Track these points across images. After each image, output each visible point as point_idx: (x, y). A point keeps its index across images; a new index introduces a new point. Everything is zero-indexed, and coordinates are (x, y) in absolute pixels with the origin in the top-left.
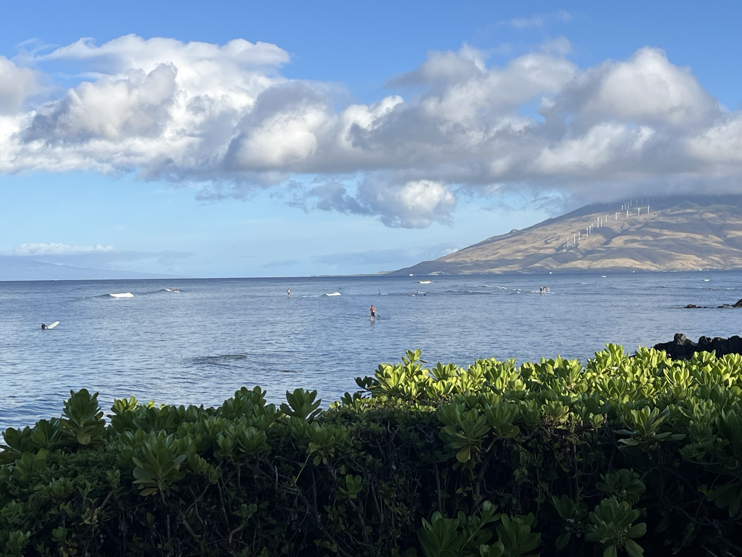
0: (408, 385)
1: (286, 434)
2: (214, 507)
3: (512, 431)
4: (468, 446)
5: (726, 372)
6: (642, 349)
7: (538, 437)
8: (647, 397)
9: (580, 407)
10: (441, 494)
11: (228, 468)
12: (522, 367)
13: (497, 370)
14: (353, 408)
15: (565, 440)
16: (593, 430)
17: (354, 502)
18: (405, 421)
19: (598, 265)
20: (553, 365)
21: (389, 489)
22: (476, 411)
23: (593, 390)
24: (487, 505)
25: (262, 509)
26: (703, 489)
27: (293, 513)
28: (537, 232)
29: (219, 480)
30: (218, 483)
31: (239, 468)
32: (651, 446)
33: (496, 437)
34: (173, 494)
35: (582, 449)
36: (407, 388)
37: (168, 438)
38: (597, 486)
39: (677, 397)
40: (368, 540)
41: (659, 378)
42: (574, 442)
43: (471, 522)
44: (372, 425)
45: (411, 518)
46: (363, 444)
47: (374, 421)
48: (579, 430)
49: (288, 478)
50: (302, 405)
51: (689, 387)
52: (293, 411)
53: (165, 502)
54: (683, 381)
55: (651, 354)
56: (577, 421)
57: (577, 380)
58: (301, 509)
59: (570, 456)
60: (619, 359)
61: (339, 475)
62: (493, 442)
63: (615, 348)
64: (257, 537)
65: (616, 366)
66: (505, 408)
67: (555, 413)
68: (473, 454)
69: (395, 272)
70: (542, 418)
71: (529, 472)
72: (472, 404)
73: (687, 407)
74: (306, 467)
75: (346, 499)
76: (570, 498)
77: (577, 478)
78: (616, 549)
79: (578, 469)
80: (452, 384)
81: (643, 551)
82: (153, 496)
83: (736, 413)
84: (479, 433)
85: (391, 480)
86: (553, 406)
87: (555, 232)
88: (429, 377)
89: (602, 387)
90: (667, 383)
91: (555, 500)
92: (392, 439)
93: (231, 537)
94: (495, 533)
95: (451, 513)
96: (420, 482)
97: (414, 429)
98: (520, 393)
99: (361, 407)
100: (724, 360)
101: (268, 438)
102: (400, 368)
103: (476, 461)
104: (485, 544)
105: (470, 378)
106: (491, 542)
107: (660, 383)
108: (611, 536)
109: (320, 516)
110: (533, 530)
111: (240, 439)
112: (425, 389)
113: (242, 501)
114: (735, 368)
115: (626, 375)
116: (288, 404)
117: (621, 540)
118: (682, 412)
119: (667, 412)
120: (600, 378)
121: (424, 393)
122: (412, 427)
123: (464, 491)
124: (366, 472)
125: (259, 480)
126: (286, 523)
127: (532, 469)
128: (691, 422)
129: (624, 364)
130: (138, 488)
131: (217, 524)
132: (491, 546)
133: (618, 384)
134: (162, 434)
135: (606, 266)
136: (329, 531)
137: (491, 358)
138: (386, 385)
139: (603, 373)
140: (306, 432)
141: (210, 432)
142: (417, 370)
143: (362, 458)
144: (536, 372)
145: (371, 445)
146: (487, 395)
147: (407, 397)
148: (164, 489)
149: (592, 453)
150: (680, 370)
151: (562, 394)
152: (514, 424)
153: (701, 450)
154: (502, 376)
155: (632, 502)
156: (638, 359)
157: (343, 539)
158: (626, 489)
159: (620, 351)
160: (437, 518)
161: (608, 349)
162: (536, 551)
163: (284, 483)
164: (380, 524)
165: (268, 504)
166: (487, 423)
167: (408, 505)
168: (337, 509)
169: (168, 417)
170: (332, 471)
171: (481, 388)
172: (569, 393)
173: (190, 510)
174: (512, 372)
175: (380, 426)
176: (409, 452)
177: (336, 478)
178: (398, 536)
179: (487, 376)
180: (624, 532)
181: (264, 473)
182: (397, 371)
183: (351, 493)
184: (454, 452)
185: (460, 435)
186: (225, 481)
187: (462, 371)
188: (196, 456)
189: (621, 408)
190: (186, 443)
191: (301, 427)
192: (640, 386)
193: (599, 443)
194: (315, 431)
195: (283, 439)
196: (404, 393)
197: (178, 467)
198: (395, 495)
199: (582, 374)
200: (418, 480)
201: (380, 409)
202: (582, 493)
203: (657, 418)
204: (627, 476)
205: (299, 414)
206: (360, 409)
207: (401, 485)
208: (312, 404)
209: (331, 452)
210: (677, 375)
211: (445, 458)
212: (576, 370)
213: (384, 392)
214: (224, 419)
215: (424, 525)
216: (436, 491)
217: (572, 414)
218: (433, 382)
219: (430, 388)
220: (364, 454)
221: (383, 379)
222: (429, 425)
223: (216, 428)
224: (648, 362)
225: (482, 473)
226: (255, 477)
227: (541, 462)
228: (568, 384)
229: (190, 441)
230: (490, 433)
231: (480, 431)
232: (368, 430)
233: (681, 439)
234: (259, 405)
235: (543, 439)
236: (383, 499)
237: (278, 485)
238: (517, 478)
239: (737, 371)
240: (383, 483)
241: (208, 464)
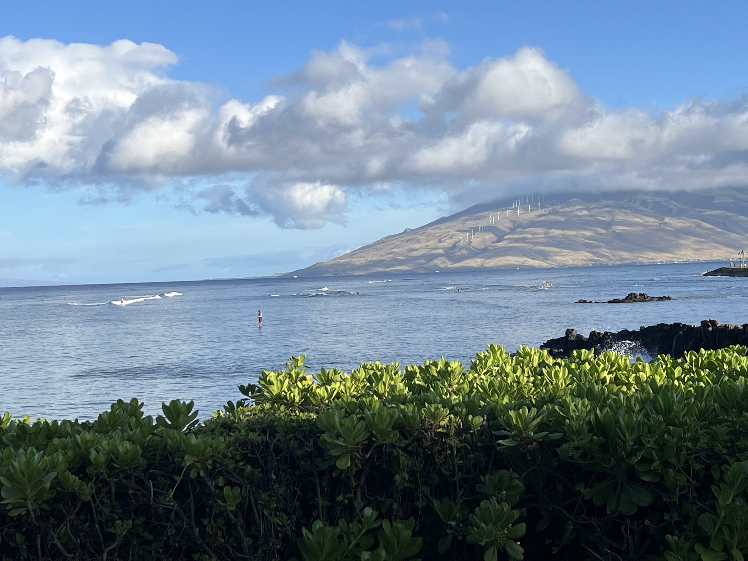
0: (292, 392)
1: (162, 446)
2: (87, 524)
3: (392, 436)
4: (347, 452)
5: (604, 369)
6: (524, 349)
7: (418, 440)
8: (527, 396)
9: (460, 409)
10: (321, 502)
11: (101, 485)
12: (407, 370)
13: (379, 373)
14: (232, 418)
15: (445, 443)
16: (472, 431)
17: (233, 514)
18: (285, 429)
19: (491, 263)
20: (437, 368)
21: (269, 499)
22: (355, 418)
23: (475, 391)
24: (368, 511)
25: (138, 525)
26: (580, 488)
27: (170, 527)
28: (430, 231)
29: (93, 496)
30: (91, 500)
31: (112, 484)
32: (529, 446)
33: (375, 442)
34: (44, 514)
35: (463, 451)
36: (290, 394)
37: (37, 455)
38: (477, 488)
39: (555, 396)
40: (247, 551)
41: (539, 377)
42: (453, 444)
43: (352, 529)
44: (251, 435)
45: (291, 528)
46: (242, 454)
47: (253, 430)
48: (459, 432)
49: (163, 492)
50: (178, 416)
51: (568, 386)
52: (170, 423)
53: (35, 522)
54: (561, 380)
55: (533, 353)
56: (457, 423)
57: (459, 381)
58: (178, 523)
59: (450, 458)
60: (500, 359)
61: (217, 487)
62: (373, 448)
63: (496, 349)
64: (133, 555)
65: (497, 366)
66: (385, 413)
67: (434, 416)
68: (353, 460)
69: (290, 273)
70: (423, 421)
71: (410, 476)
72: (352, 409)
73: (564, 406)
74: (182, 480)
75: (224, 511)
76: (450, 500)
77: (457, 482)
78: (496, 551)
79: (459, 471)
80: (335, 389)
81: (523, 551)
82: (22, 516)
83: (611, 410)
84: (360, 439)
85: (270, 490)
86: (433, 409)
87: (448, 230)
88: (313, 383)
89: (482, 387)
90: (547, 382)
91: (436, 504)
92: (272, 447)
93: (105, 555)
94: (376, 539)
95: (332, 521)
96: (300, 490)
97: (294, 437)
98: (401, 397)
99: (241, 416)
100: (601, 357)
101: (144, 451)
102: (283, 374)
103: (356, 466)
104: (366, 551)
105: (353, 382)
106: (373, 548)
107: (539, 382)
108: (490, 538)
109: (197, 530)
110: (414, 534)
111: (113, 454)
112: (308, 395)
113: (117, 517)
114: (612, 365)
115: (507, 375)
116: (164, 416)
117: (501, 541)
118: (559, 411)
119: (544, 411)
120: (481, 379)
121: (307, 399)
122: (292, 435)
123: (345, 498)
124: (244, 482)
125: (135, 495)
126: (163, 538)
127: (412, 473)
128: (567, 421)
129: (505, 364)
130: (7, 508)
131: (90, 542)
132: (373, 553)
133: (498, 385)
134: (32, 451)
135: (499, 264)
136: (208, 544)
137: (376, 361)
138: (269, 392)
139: (484, 374)
140: (182, 445)
141: (82, 448)
142: (301, 376)
143: (240, 469)
144: (420, 375)
145: (250, 455)
146: (367, 400)
147: (290, 404)
148: (34, 508)
149: (472, 455)
150: (559, 369)
151: (444, 396)
152: (394, 428)
153: (577, 448)
154: (384, 380)
155: (512, 503)
156: (520, 358)
157: (222, 552)
158: (506, 490)
159: (501, 351)
160: (318, 527)
161: (489, 350)
162: (418, 555)
163: (160, 498)
164: (260, 535)
165: (144, 519)
166: (367, 428)
167: (288, 514)
168: (215, 521)
169: (39, 433)
170: (210, 483)
171: (363, 392)
172: (450, 395)
173: (62, 528)
174: (395, 375)
175: (259, 435)
176: (289, 461)
177: (213, 490)
178: (278, 547)
179: (370, 380)
180: (504, 533)
181: (140, 488)
182: (280, 377)
183: (229, 505)
184: (334, 460)
185: (340, 442)
186: (98, 498)
187: (346, 375)
188: (68, 473)
189: (500, 409)
190: (56, 460)
191: (177, 440)
192: (520, 385)
193: (479, 444)
194: (191, 444)
195: (160, 452)
196: (287, 399)
197: (48, 485)
198: (275, 505)
199: (464, 374)
200: (298, 489)
201: (261, 418)
202: (462, 495)
203: (534, 418)
204: (506, 477)
205: (176, 426)
206: (240, 418)
207: (281, 495)
208: (190, 415)
209: (209, 464)
210: (556, 374)
211: (324, 466)
212: (457, 371)
213: (267, 399)
214: (97, 434)
215: (304, 533)
216: (316, 499)
217: (452, 416)
218: (317, 387)
219: (313, 393)
220: (242, 465)
221: (267, 386)
222: (310, 432)
223: (89, 443)
224: (530, 361)
225: (363, 479)
226: (130, 492)
227: (422, 466)
228: (450, 386)
229: (61, 458)
230: (369, 439)
231: (360, 437)
232: (247, 440)
233: (558, 438)
234: (136, 417)
235: (422, 443)
236: (262, 510)
237: (154, 499)
238: (397, 482)
239: (614, 368)
240: (262, 493)
241: (80, 481)
